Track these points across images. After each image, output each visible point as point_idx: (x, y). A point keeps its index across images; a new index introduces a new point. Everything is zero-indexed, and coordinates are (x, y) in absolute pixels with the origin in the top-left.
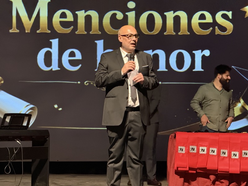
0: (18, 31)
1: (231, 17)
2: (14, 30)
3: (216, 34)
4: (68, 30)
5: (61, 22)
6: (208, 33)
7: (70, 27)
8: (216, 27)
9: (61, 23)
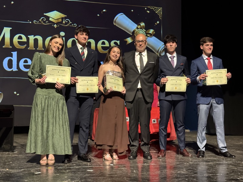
1: (119, 44)
4: (23, 47)
5: (18, 42)
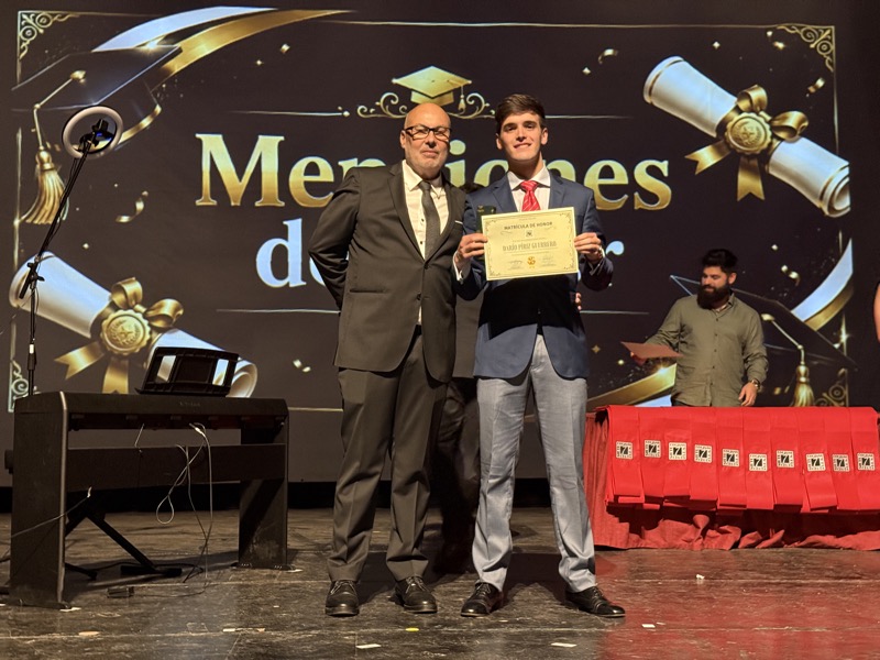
0: (214, 203)
1: (666, 174)
2: (206, 200)
3: (636, 208)
4: (323, 201)
6: (620, 206)
7: (327, 194)
8: (636, 194)
9: (308, 185)
